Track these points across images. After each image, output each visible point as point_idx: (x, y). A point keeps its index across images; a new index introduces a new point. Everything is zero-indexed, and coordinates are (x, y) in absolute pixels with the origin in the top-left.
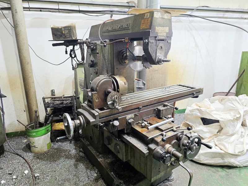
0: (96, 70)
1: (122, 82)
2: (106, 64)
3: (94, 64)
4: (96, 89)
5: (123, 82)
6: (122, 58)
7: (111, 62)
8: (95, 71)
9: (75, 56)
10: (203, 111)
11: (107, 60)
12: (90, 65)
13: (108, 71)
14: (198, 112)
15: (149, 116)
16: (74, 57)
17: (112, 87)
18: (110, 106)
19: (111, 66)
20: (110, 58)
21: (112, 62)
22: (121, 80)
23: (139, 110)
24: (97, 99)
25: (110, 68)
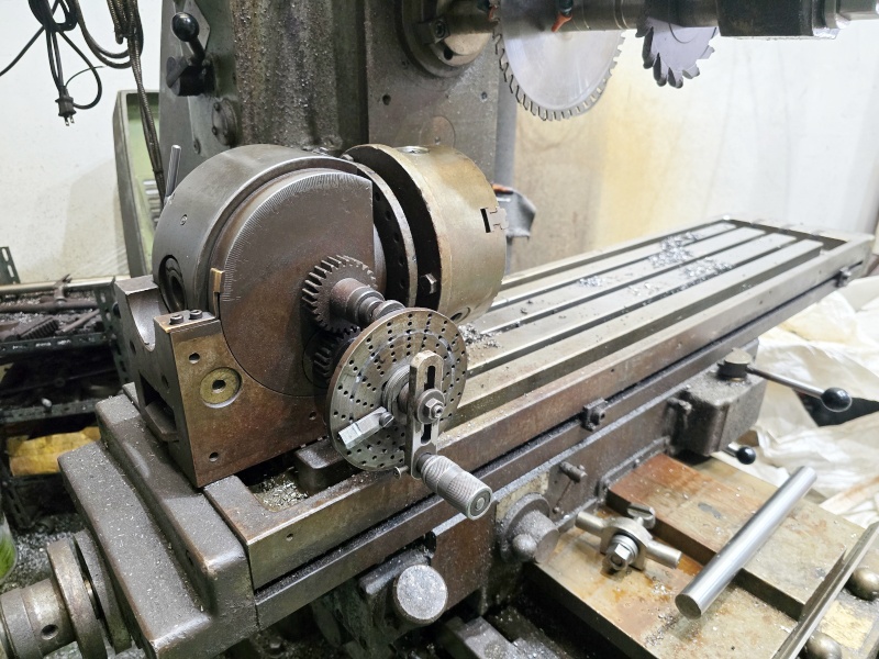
0: (228, 111)
1: (457, 200)
2: (300, 66)
3: (209, 68)
4: (206, 278)
5: (473, 204)
6: (430, 17)
7: (337, 52)
8: (217, 123)
9: (74, 17)
10: (834, 362)
11: (304, 35)
12: (178, 70)
13: (319, 123)
14: (798, 365)
15: (636, 458)
16: (69, 25)
17: (369, 259)
18: (369, 459)
19: (339, 79)
20: (330, 15)
21: (346, 47)
22: (455, 183)
23: (584, 426)
24: (219, 384)
25: (334, 102)
